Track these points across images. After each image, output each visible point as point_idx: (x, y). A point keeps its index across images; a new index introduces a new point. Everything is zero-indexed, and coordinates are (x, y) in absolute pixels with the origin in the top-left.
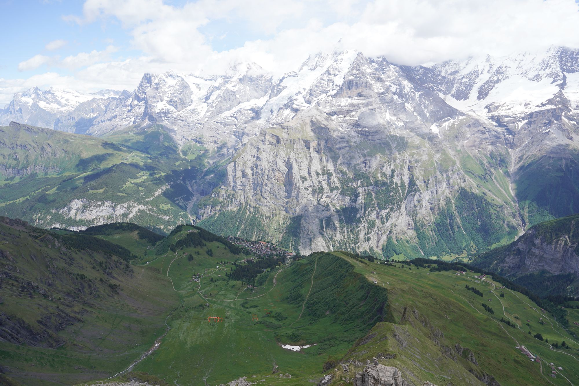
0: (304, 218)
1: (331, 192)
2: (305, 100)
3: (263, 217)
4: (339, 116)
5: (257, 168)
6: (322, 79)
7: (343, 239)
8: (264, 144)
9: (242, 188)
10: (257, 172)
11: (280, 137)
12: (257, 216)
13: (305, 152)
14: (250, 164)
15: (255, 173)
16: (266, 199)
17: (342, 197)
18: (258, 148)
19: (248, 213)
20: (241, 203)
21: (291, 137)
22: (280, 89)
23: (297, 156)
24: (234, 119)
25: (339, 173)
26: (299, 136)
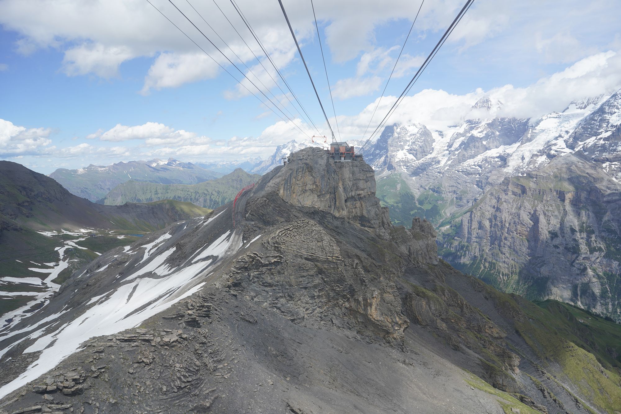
0: (551, 280)
1: (590, 254)
2: (566, 144)
3: (499, 273)
4: (613, 163)
5: (495, 219)
6: (592, 119)
7: (605, 312)
8: (507, 194)
9: (477, 240)
10: (495, 224)
11: (527, 187)
12: (492, 272)
13: (558, 204)
14: (488, 215)
15: (493, 225)
16: (504, 254)
17: (606, 261)
18: (499, 198)
19: (483, 268)
20: (475, 256)
21: (540, 187)
22: (535, 133)
23: (546, 208)
24: (477, 167)
25: (604, 231)
26: (552, 186)
